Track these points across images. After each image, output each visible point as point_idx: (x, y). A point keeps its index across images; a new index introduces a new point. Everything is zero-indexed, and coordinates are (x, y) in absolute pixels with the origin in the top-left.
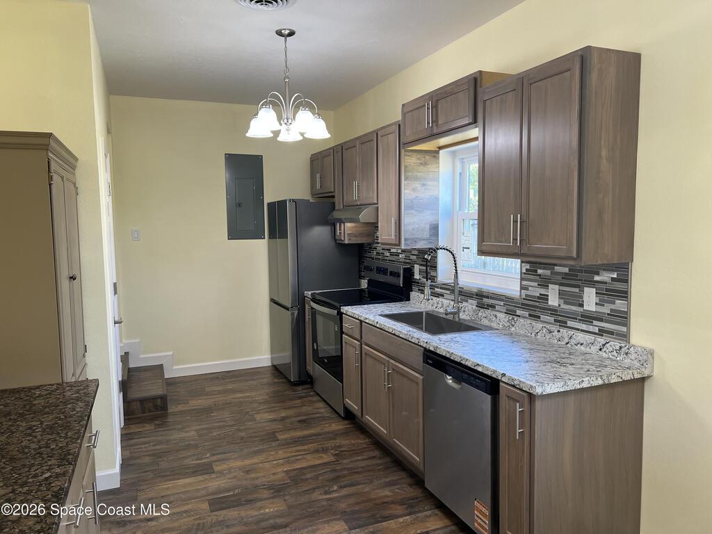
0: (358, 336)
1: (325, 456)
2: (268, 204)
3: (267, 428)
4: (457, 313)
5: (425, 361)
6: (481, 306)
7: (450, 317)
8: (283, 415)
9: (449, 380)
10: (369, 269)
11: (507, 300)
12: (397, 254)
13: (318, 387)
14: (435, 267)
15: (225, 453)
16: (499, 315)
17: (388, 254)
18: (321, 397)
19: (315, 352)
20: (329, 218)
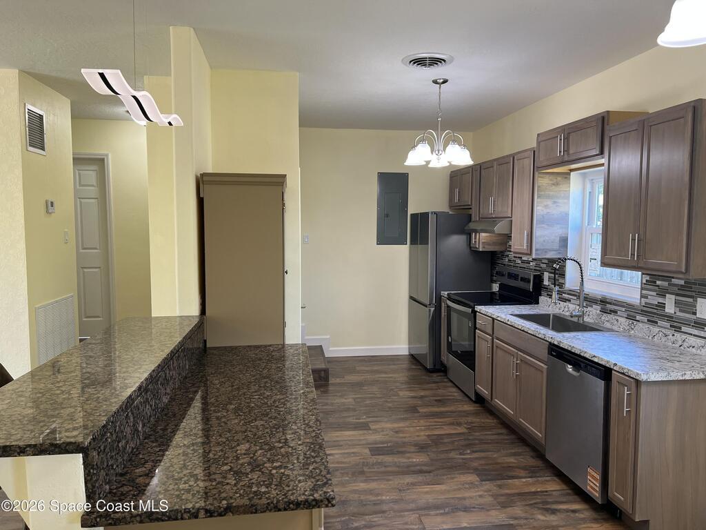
0: (490, 331)
1: (460, 429)
2: (411, 215)
3: (410, 403)
4: (582, 316)
5: (550, 353)
6: (604, 311)
7: (575, 319)
8: (422, 394)
9: (570, 368)
10: (500, 274)
11: (629, 307)
12: (528, 262)
13: (451, 375)
14: (563, 275)
15: (377, 417)
16: (620, 319)
17: (520, 262)
18: (454, 384)
19: (449, 344)
20: (466, 228)
